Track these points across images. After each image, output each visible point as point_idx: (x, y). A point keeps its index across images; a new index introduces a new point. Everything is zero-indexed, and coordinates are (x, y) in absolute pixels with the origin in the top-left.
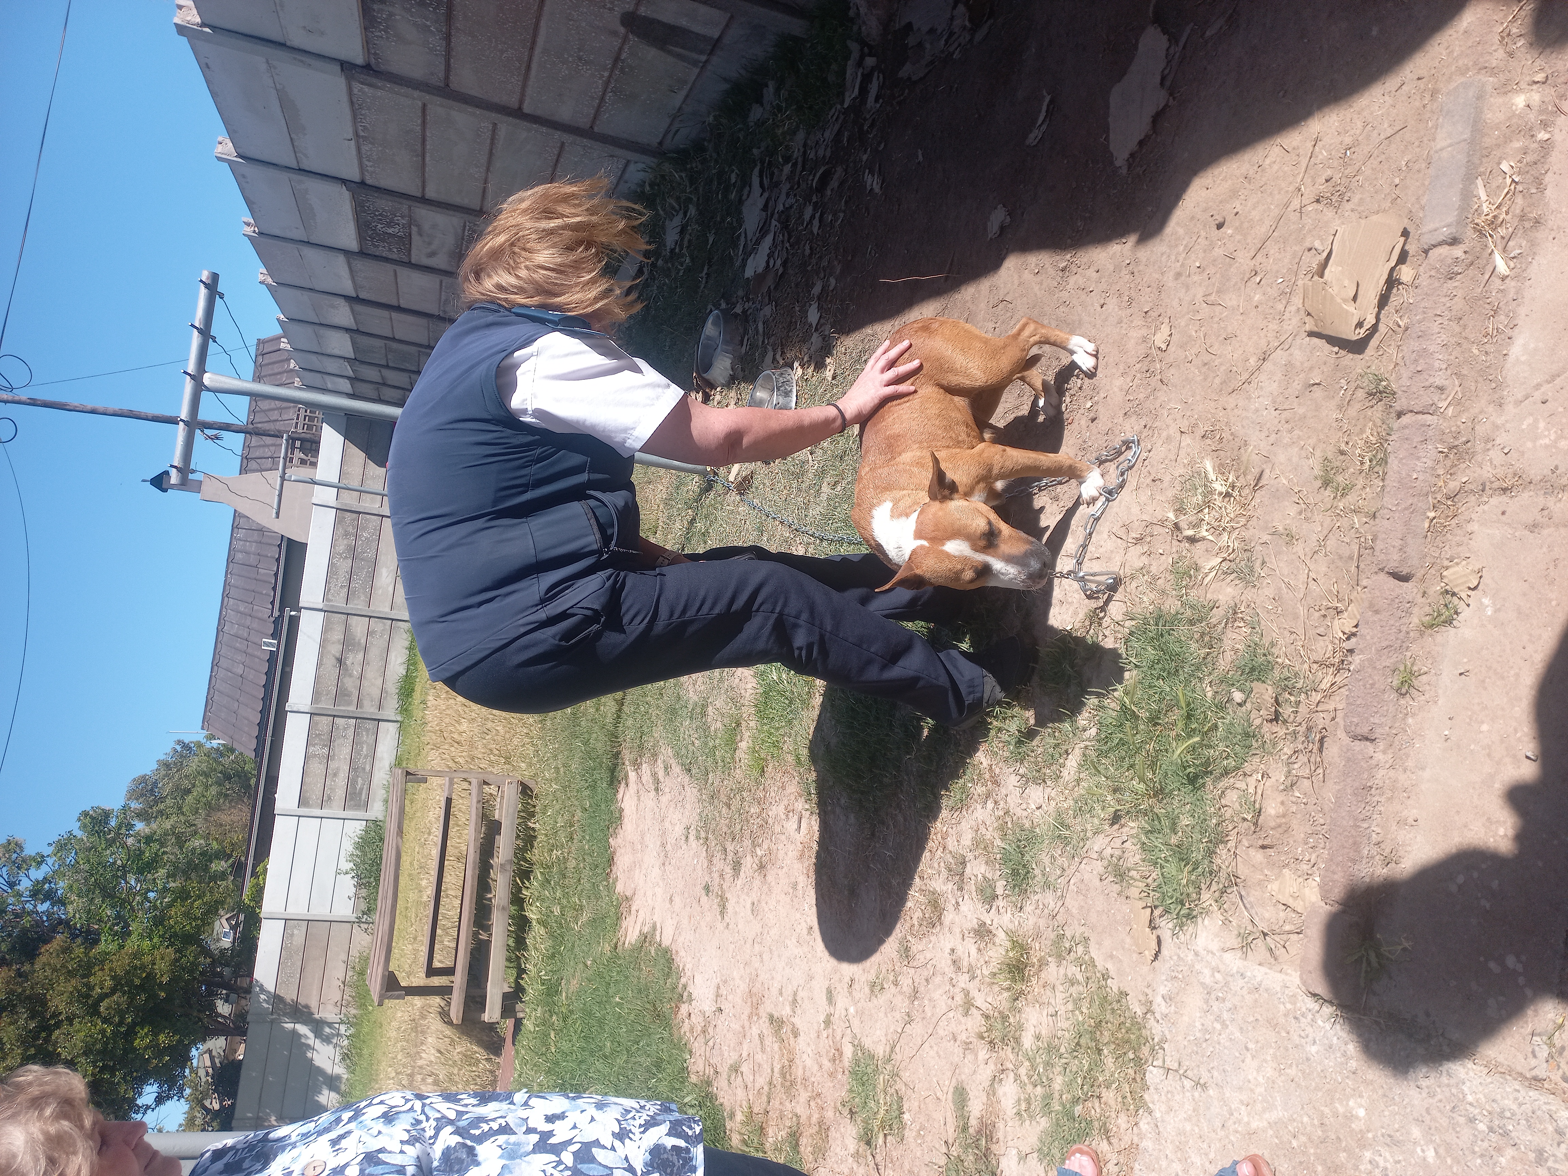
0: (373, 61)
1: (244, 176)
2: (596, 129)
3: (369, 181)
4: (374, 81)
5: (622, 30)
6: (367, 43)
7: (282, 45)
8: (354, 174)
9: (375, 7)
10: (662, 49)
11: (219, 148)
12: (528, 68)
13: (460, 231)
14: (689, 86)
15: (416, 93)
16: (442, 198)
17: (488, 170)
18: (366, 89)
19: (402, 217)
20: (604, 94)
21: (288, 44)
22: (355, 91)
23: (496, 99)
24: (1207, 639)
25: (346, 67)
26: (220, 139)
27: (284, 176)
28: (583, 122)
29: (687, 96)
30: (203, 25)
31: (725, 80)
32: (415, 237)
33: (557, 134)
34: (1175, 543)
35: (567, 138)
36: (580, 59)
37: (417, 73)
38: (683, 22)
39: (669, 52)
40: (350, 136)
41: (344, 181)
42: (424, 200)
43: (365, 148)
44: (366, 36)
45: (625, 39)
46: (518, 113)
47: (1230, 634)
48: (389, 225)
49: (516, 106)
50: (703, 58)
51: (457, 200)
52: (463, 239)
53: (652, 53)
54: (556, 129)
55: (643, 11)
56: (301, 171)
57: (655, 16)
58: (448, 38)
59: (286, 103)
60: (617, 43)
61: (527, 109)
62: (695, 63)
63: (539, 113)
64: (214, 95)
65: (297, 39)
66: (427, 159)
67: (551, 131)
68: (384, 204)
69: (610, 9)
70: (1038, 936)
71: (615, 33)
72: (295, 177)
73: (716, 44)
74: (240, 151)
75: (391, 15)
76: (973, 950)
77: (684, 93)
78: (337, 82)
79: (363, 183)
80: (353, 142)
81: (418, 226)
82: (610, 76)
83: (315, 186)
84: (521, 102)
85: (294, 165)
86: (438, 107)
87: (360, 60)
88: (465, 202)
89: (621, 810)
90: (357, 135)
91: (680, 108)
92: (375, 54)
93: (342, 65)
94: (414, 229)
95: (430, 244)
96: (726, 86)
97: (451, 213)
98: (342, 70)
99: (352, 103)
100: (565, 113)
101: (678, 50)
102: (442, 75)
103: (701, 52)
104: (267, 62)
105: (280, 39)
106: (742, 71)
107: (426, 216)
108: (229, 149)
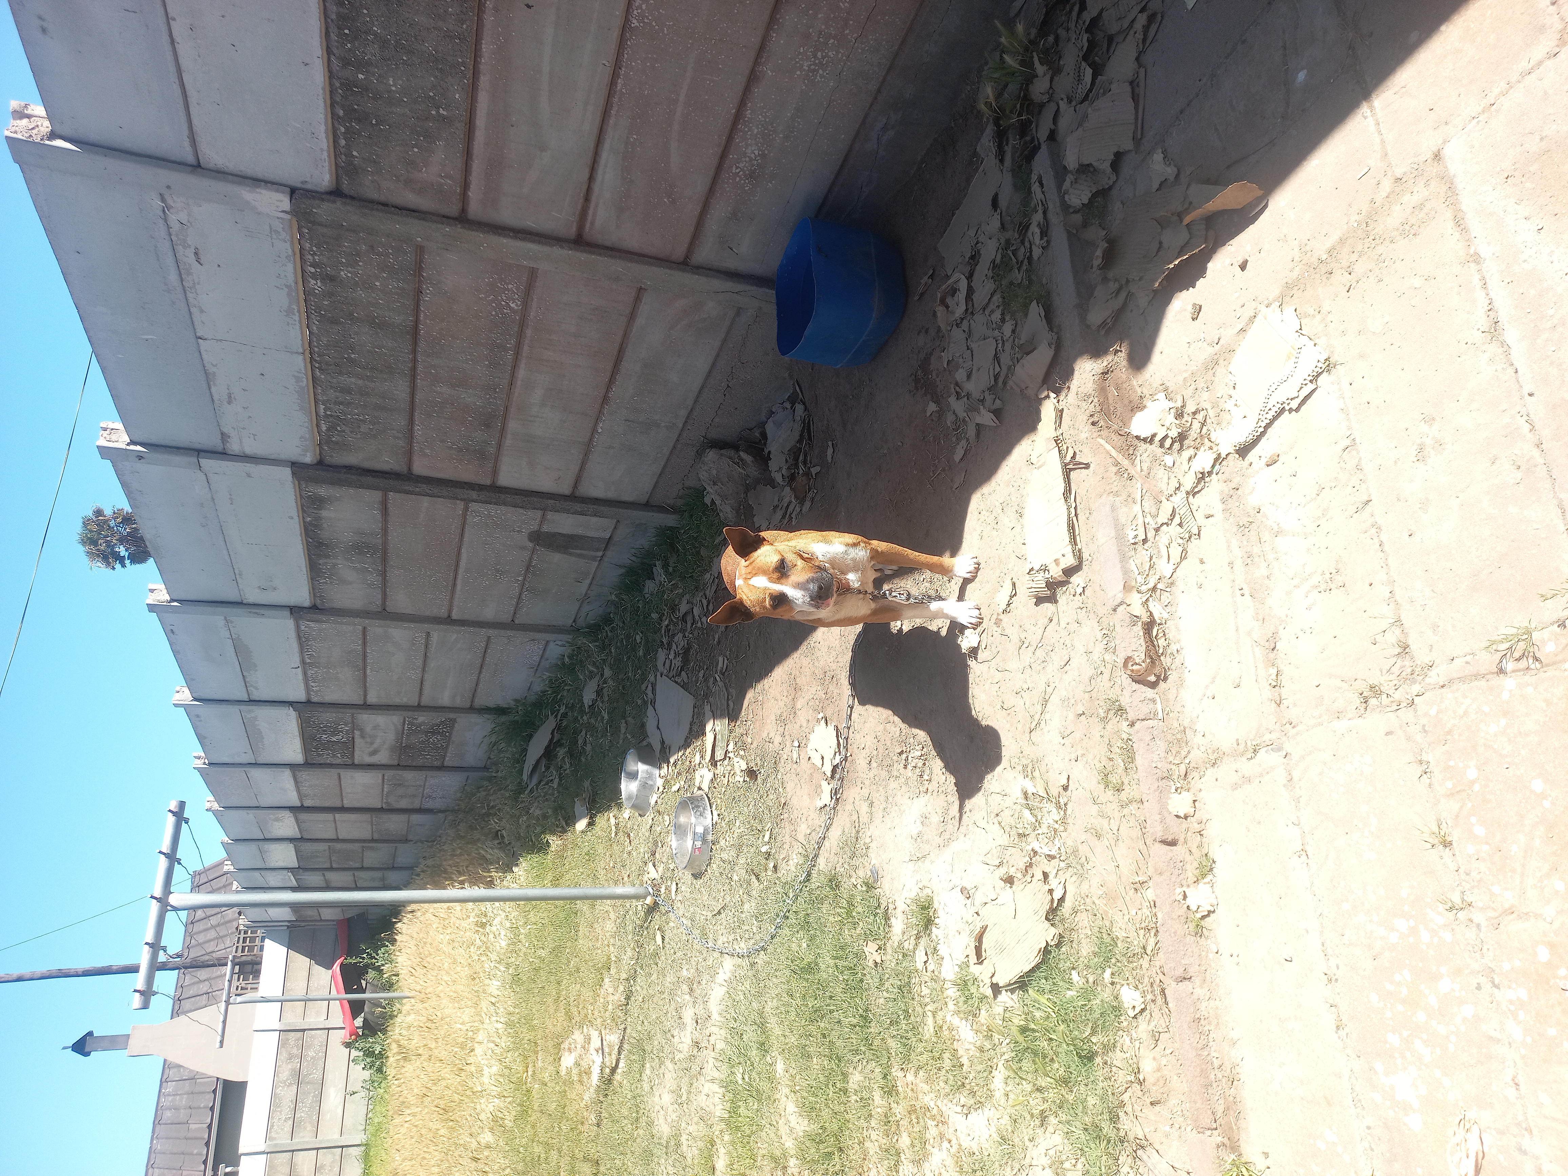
0: (318, 602)
1: (198, 716)
2: (517, 621)
3: (315, 699)
4: (320, 617)
5: (531, 545)
6: (314, 590)
7: (240, 604)
8: (299, 695)
9: (321, 562)
10: (565, 553)
11: (177, 696)
12: (454, 585)
13: (400, 727)
14: (591, 576)
15: (357, 620)
16: (384, 701)
17: (424, 670)
18: (312, 624)
19: (346, 725)
20: (520, 594)
21: (245, 602)
22: (303, 628)
23: (428, 613)
25: (295, 611)
26: (178, 688)
27: (235, 709)
28: (506, 618)
29: (591, 584)
30: (172, 600)
31: (620, 566)
32: (358, 741)
33: (483, 631)
35: (491, 632)
36: (498, 571)
37: (357, 603)
38: (580, 531)
39: (571, 554)
40: (298, 664)
41: (291, 704)
42: (366, 706)
43: (310, 673)
44: (312, 584)
45: (533, 551)
46: (448, 620)
48: (334, 734)
49: (446, 615)
50: (600, 554)
51: (397, 701)
52: (403, 733)
53: (556, 557)
54: (482, 627)
55: (546, 528)
56: (252, 702)
57: (556, 530)
58: (384, 574)
59: (240, 649)
60: (526, 554)
61: (455, 615)
62: (594, 559)
63: (466, 617)
64: (176, 653)
65: (253, 596)
66: (368, 671)
67: (477, 629)
68: (328, 717)
69: (518, 531)
71: (524, 548)
72: (244, 707)
73: (608, 542)
74: (195, 695)
75: (335, 565)
77: (588, 581)
78: (288, 624)
79: (309, 702)
80: (300, 669)
81: (361, 730)
82: (525, 579)
83: (263, 714)
84: (450, 611)
85: (246, 698)
86: (376, 629)
87: (307, 603)
88: (404, 700)
90: (303, 662)
91: (586, 594)
92: (321, 596)
93: (291, 609)
94: (357, 733)
95: (372, 743)
96: (623, 570)
97: (391, 712)
98: (291, 613)
99: (299, 638)
100: (489, 613)
101: (578, 551)
102: (379, 603)
103: (598, 550)
104: (225, 618)
105: (238, 599)
106: (634, 558)
107: (368, 719)
108: (186, 696)
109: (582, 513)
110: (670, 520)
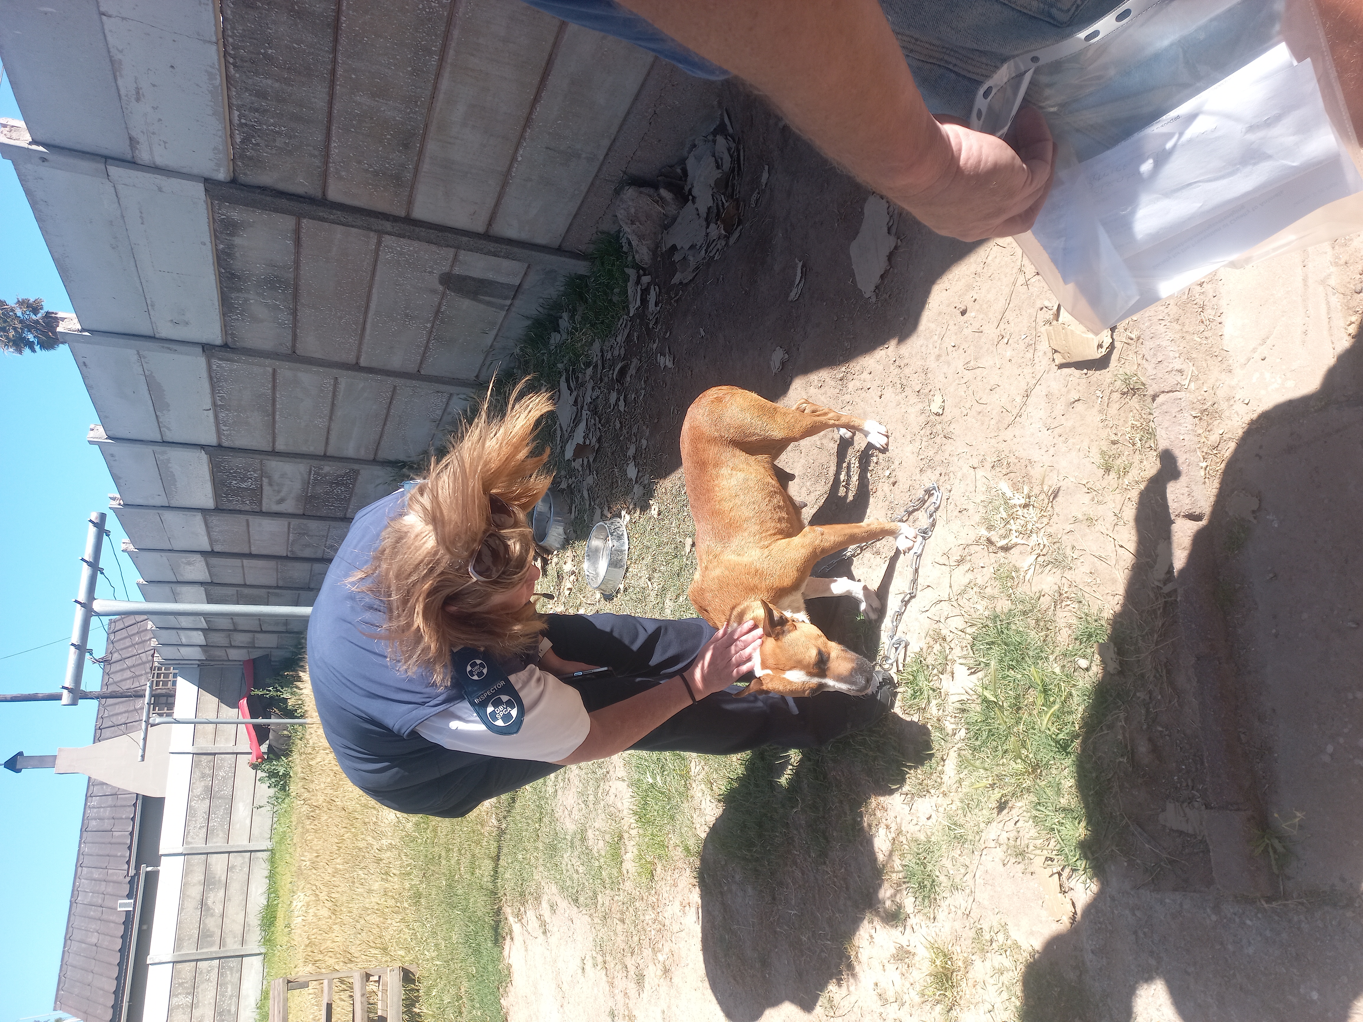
0: (230, 340)
1: (112, 455)
2: (422, 372)
3: (225, 443)
4: (231, 356)
5: (441, 288)
6: (226, 327)
7: (152, 338)
8: (211, 439)
9: (233, 295)
10: (475, 299)
11: (92, 434)
12: (364, 329)
13: (306, 476)
14: (498, 327)
15: (268, 362)
16: (291, 449)
17: (331, 418)
18: (224, 364)
19: (254, 471)
20: (428, 342)
21: (157, 336)
22: (214, 367)
23: (336, 358)
24: (1042, 624)
25: (207, 348)
26: (92, 426)
27: (148, 450)
28: (412, 367)
29: (497, 335)
30: (83, 330)
31: (527, 318)
32: (266, 488)
33: (390, 380)
34: (992, 555)
35: (398, 381)
36: (407, 315)
37: (268, 345)
38: (490, 276)
39: (480, 301)
40: (209, 406)
41: (202, 447)
42: (274, 453)
43: (222, 415)
44: (224, 320)
45: (443, 295)
46: (356, 367)
47: (1060, 613)
48: (243, 480)
49: (354, 362)
50: (508, 302)
51: (304, 449)
52: (309, 483)
53: (466, 304)
54: (389, 376)
55: (457, 270)
56: (165, 443)
57: (467, 273)
58: (294, 313)
59: (153, 386)
60: (436, 299)
61: (363, 363)
62: (501, 307)
63: (374, 365)
64: (89, 388)
65: (165, 331)
66: (277, 417)
67: (384, 378)
68: (238, 462)
69: (429, 272)
70: (958, 938)
71: (434, 291)
72: (158, 448)
73: (518, 289)
74: (110, 433)
75: (246, 300)
76: (896, 976)
77: (494, 332)
78: (199, 362)
79: (220, 446)
80: (211, 411)
81: (269, 477)
82: (433, 327)
83: (176, 455)
84: (358, 358)
85: (158, 438)
86: (286, 371)
87: (218, 341)
88: (311, 449)
89: (509, 967)
90: (214, 404)
91: (491, 347)
92: (232, 334)
93: (203, 347)
94: (265, 480)
95: (279, 492)
96: (529, 323)
97: (299, 460)
98: (204, 351)
99: (211, 378)
100: (396, 362)
101: (487, 298)
102: (289, 344)
103: (506, 298)
104: (138, 353)
105: (150, 333)
106: (540, 309)
107: (276, 466)
108: (100, 433)
109: (495, 255)
110: (581, 267)
